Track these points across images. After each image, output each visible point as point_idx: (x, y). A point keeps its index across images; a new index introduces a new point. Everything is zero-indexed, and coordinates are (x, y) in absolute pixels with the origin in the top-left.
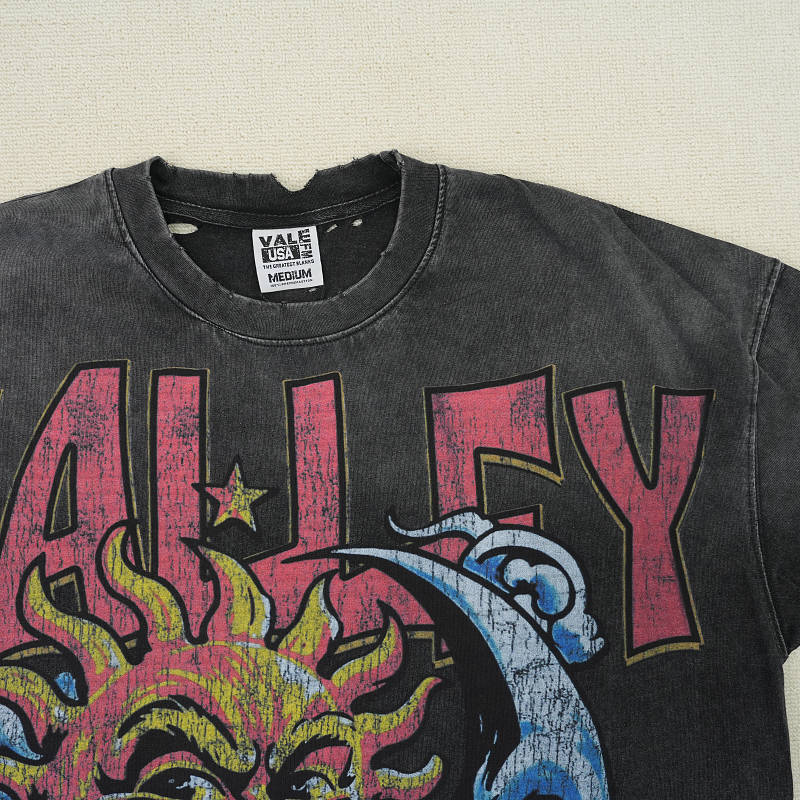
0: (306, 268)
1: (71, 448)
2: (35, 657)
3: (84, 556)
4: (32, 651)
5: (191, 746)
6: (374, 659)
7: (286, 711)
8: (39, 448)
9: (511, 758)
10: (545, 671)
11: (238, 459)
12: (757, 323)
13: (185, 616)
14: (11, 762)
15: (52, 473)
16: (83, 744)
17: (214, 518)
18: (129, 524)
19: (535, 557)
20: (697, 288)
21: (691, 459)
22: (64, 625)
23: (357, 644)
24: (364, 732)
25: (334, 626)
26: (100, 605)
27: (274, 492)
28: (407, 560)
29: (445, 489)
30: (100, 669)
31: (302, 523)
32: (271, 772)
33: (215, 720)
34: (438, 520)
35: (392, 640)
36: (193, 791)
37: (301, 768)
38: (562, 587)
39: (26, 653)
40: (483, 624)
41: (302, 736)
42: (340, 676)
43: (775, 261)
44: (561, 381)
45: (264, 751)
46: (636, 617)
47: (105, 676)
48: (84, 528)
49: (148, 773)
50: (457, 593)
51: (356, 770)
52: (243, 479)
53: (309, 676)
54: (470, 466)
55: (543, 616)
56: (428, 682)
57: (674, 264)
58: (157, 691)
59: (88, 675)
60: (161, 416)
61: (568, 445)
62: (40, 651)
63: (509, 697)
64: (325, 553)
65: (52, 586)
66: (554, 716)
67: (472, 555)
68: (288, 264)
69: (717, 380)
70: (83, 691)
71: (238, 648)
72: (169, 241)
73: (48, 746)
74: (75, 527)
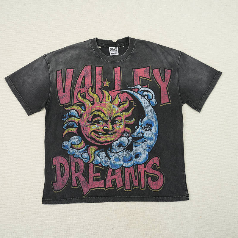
0: (116, 52)
1: (84, 76)
3: (86, 91)
4: (79, 103)
5: (100, 116)
6: (125, 105)
7: (113, 112)
8: (80, 76)
9: (144, 119)
10: (149, 107)
11: (107, 78)
12: (178, 60)
13: (99, 99)
14: (75, 118)
15: (81, 79)
16: (85, 116)
17: (103, 86)
18: (92, 86)
19: (148, 91)
20: (170, 55)
21: (169, 78)
22: (83, 100)
23: (123, 103)
24: (124, 115)
25: (120, 100)
26: (88, 97)
27: (112, 82)
28: (130, 91)
29: (135, 82)
30: (88, 106)
31: (115, 87)
32: (111, 120)
33: (103, 113)
34: (134, 86)
35: (128, 102)
36: (100, 123)
37: (115, 120)
38: (151, 95)
39: (78, 104)
40: (140, 100)
41: (115, 115)
42: (121, 107)
43: (180, 51)
44: (151, 67)
45: (110, 117)
46: (162, 100)
49: (94, 120)
50: (137, 96)
51: (123, 120)
52: (108, 81)
53: (117, 107)
54: (139, 79)
55: (149, 99)
56: (133, 108)
57: (166, 52)
58: (95, 109)
59: (86, 107)
60: (96, 72)
61: (152, 76)
63: (144, 110)
64: (119, 90)
65: (81, 95)
66: (150, 113)
67: (139, 91)
68: (114, 52)
69: (172, 67)
70: (85, 109)
71: (107, 103)
72: (98, 48)
73: (81, 116)
74: (85, 87)
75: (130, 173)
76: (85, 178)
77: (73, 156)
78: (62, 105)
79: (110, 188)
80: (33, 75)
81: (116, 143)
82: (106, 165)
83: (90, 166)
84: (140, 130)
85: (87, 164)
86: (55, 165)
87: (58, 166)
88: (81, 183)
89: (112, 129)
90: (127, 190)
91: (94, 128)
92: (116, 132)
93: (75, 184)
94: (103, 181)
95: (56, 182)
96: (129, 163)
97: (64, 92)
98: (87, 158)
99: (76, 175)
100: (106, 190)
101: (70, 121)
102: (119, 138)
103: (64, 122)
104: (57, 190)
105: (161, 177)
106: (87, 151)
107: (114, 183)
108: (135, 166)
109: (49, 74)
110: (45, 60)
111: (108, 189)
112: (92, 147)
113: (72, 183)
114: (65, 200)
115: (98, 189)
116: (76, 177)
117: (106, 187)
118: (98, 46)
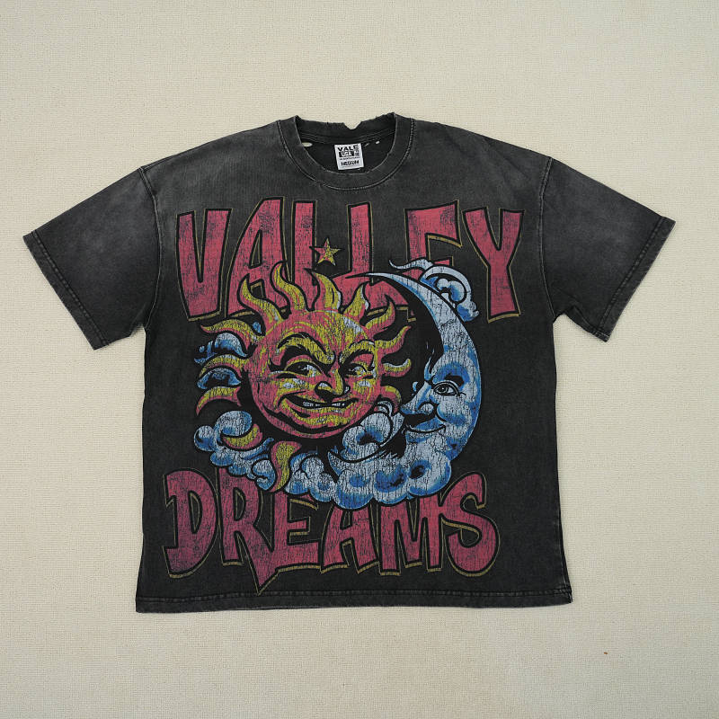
0: (357, 160)
1: (260, 232)
2: (244, 316)
3: (265, 275)
4: (243, 313)
5: (308, 353)
6: (383, 318)
7: (347, 338)
8: (247, 231)
9: (440, 360)
10: (454, 325)
11: (328, 237)
12: (543, 183)
13: (306, 300)
14: (234, 357)
15: (252, 242)
16: (264, 351)
17: (318, 260)
18: (283, 262)
19: (450, 278)
20: (519, 169)
21: (515, 238)
22: (256, 303)
23: (376, 312)
24: (379, 348)
25: (367, 304)
26: (271, 295)
27: (343, 250)
28: (397, 278)
29: (413, 250)
30: (271, 321)
31: (354, 263)
32: (340, 364)
33: (317, 342)
34: (410, 262)
35: (390, 311)
36: (308, 371)
37: (352, 362)
38: (461, 290)
39: (240, 314)
40: (428, 304)
41: (353, 350)
42: (369, 325)
43: (550, 158)
44: (461, 206)
45: (337, 355)
46: (492, 303)
47: (273, 324)
48: (264, 264)
49: (290, 363)
50: (417, 292)
51: (375, 364)
52: (330, 245)
53: (356, 324)
54: (423, 240)
55: (453, 302)
56: (406, 328)
57: (508, 159)
58: (294, 330)
59: (266, 324)
60: (297, 219)
61: (464, 232)
62: (246, 313)
63: (440, 335)
64: (363, 275)
65: (252, 287)
66: (458, 343)
67: (424, 276)
68: (350, 158)
69: (525, 205)
70: (264, 329)
71: (327, 313)
72: (302, 148)
73: (250, 350)
74: (261, 263)
75: (397, 523)
76: (262, 535)
77: (228, 471)
78: (193, 319)
79: (337, 567)
80: (106, 228)
81: (353, 433)
82: (324, 496)
83: (276, 499)
84: (428, 394)
85: (267, 493)
86: (175, 497)
87: (182, 498)
88: (251, 551)
89: (344, 389)
90: (388, 573)
91: (288, 386)
92: (354, 400)
93: (231, 553)
94: (315, 545)
95: (177, 547)
96: (394, 493)
97: (200, 280)
98: (268, 476)
99: (235, 526)
100: (324, 571)
101: (219, 367)
102: (364, 418)
103: (200, 367)
104: (179, 570)
105: (489, 535)
106: (267, 454)
107: (348, 550)
108: (412, 501)
109: (156, 224)
110: (145, 183)
111: (331, 568)
112: (283, 444)
113: (222, 549)
114: (203, 600)
115: (301, 567)
116: (236, 532)
117: (326, 564)
118: (303, 141)
